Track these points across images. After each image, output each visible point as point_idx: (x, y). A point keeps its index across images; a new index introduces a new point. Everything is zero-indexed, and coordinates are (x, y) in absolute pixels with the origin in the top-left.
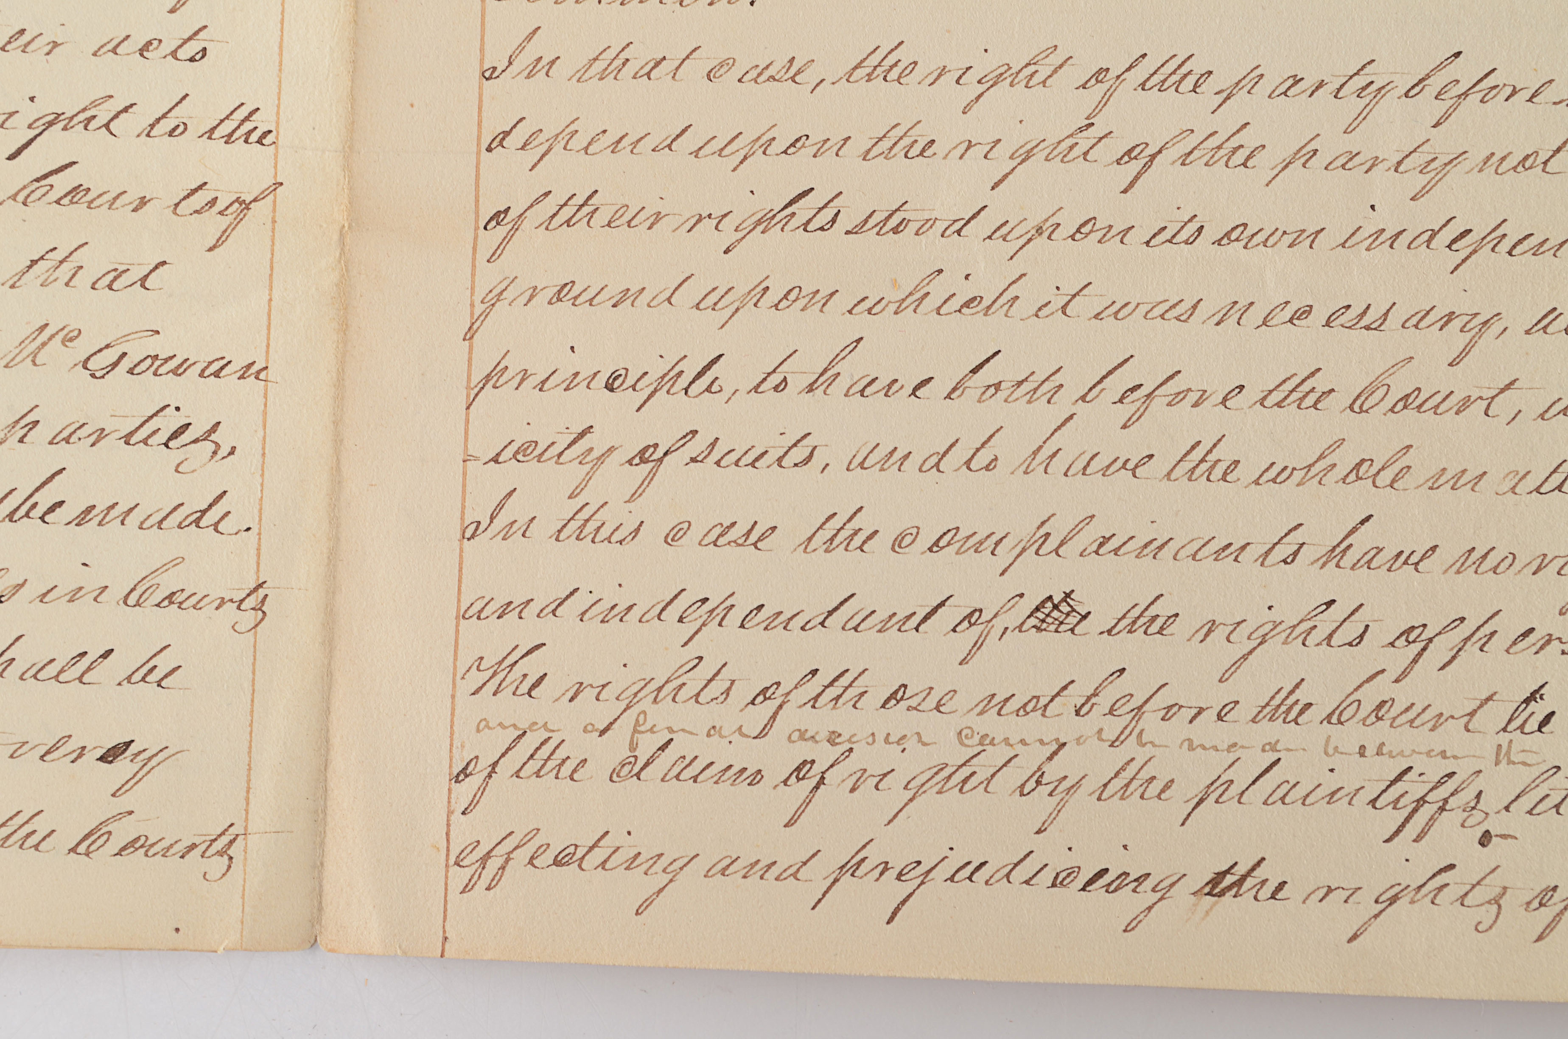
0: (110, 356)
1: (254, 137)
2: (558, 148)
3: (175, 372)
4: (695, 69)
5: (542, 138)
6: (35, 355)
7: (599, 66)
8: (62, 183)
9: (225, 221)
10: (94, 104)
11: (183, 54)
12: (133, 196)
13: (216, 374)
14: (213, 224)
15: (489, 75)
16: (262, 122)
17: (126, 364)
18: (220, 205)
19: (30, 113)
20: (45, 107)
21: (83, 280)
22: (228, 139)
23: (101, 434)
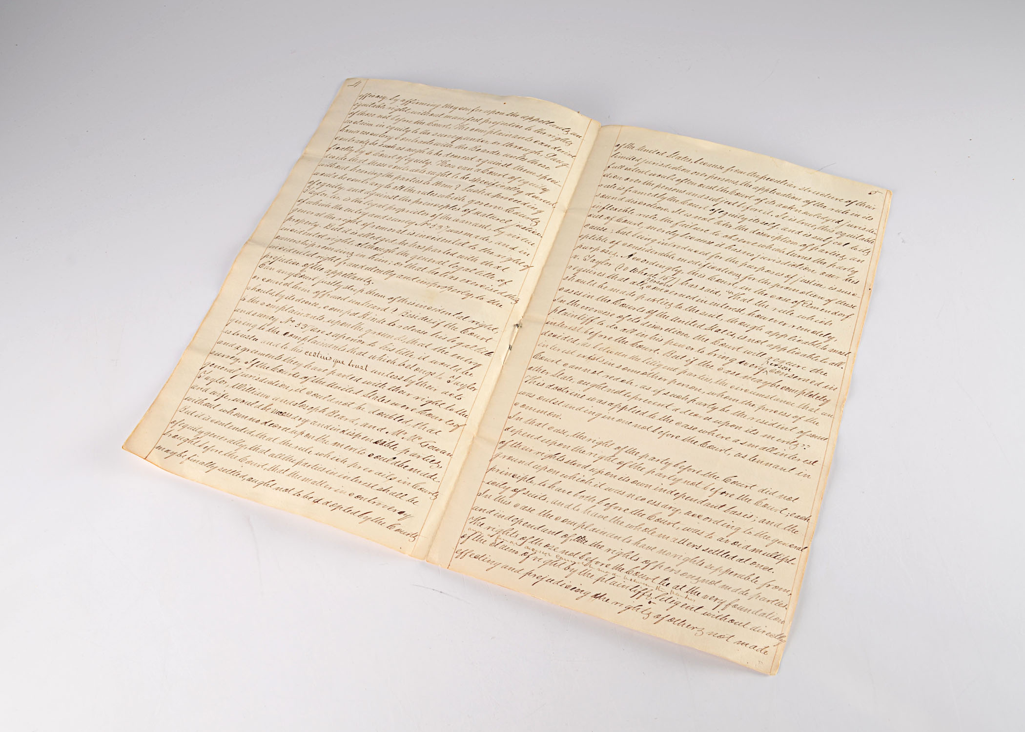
0: (426, 444)
1: (464, 415)
2: (518, 433)
3: (436, 450)
4: (546, 427)
5: (515, 431)
6: (413, 439)
7: (530, 421)
8: (428, 412)
9: (454, 428)
10: (439, 401)
11: (457, 398)
12: (440, 418)
13: (443, 453)
14: (452, 427)
15: (509, 418)
16: (466, 413)
17: (428, 446)
18: (454, 425)
19: (427, 399)
20: (430, 399)
21: (426, 429)
22: (460, 414)
23: (419, 456)
